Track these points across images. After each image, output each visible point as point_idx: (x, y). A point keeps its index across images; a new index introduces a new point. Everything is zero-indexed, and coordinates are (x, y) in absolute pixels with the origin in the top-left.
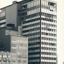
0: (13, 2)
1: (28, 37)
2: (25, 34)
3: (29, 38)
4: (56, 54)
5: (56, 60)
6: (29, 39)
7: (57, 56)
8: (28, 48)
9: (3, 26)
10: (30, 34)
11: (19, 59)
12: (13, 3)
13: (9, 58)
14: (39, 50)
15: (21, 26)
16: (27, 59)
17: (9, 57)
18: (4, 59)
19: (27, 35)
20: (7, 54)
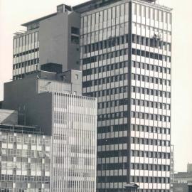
0: (58, 7)
1: (96, 99)
2: (88, 91)
3: (100, 101)
4: (169, 142)
5: (169, 158)
6: (99, 104)
7: (172, 147)
8: (98, 128)
9: (33, 70)
10: (103, 91)
11: (73, 155)
12: (58, 10)
13: (47, 152)
14: (126, 132)
15: (78, 69)
16: (95, 156)
17: (47, 149)
18: (33, 154)
19: (95, 92)
20: (41, 142)
